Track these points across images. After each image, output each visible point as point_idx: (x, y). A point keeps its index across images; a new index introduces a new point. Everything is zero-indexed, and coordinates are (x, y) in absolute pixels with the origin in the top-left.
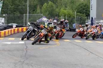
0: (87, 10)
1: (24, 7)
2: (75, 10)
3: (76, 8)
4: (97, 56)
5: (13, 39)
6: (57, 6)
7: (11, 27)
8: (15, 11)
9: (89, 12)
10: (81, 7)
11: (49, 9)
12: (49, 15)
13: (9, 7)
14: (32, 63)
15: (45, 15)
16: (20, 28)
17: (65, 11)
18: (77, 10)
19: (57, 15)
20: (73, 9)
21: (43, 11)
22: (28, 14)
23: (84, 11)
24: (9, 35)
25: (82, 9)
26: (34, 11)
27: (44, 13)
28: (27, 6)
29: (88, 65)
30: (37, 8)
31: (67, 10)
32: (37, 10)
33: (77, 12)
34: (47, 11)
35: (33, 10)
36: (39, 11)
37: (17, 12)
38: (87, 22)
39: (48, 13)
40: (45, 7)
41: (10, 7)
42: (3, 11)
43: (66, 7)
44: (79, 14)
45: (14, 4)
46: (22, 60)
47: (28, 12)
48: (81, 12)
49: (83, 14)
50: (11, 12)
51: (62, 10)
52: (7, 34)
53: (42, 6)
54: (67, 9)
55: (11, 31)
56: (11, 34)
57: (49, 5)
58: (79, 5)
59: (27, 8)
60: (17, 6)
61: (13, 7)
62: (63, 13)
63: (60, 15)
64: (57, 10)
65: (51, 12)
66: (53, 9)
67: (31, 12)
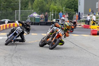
0: (76, 5)
1: (16, 3)
2: (64, 6)
3: (65, 4)
4: (81, 49)
5: (5, 34)
6: (47, 2)
7: (4, 23)
8: (7, 8)
9: (78, 7)
10: (70, 3)
11: (40, 5)
12: (40, 11)
13: (2, 3)
14: (20, 56)
15: (36, 11)
16: (12, 24)
17: (55, 7)
18: (66, 6)
19: (47, 10)
20: (63, 4)
21: (34, 7)
22: (20, 11)
23: (73, 6)
24: (1, 31)
25: (71, 5)
26: (25, 7)
27: (35, 9)
28: (19, 2)
29: (71, 57)
30: (28, 4)
31: (56, 6)
32: (28, 6)
33: (67, 7)
34: (37, 7)
35: (24, 6)
36: (30, 7)
37: (9, 9)
38: (75, 17)
39: (38, 9)
40: (36, 3)
43: (56, 3)
44: (68, 9)
45: (7, 1)
46: (12, 54)
47: (20, 9)
48: (70, 7)
49: (72, 9)
50: (4, 9)
51: (52, 6)
53: (33, 2)
54: (57, 4)
55: (3, 26)
56: (3, 30)
57: (40, 1)
58: (68, 1)
59: (19, 4)
60: (10, 3)
61: (5, 3)
62: (53, 9)
63: (50, 10)
64: (47, 6)
65: (42, 8)
66: (43, 5)
67: (23, 8)
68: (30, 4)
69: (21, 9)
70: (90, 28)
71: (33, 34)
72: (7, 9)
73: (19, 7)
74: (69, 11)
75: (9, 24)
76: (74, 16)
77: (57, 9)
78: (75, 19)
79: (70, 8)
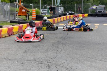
5: (63, 24)
7: (66, 15)
16: (72, 16)
24: (61, 22)
27: (96, 2)
39: (99, 2)
42: (63, 1)
47: (83, 2)
50: (69, 2)
52: (59, 21)
55: (64, 18)
56: (64, 21)
65: (102, 1)
67: (85, 1)
69: (84, 2)
72: (72, 2)
75: (69, 16)
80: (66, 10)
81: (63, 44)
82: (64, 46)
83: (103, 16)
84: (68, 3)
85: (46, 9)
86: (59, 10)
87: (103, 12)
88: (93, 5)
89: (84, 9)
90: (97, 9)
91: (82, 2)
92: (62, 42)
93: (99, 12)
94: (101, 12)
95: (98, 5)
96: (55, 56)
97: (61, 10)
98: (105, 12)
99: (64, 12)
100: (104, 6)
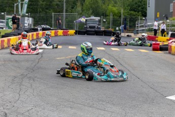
0: (144, 7)
1: (59, 3)
2: (127, 8)
3: (129, 5)
8: (47, 9)
9: (146, 10)
10: (136, 3)
11: (93, 6)
12: (93, 14)
15: (88, 14)
17: (114, 9)
18: (129, 8)
19: (104, 13)
20: (126, 6)
21: (84, 8)
22: (64, 13)
23: (140, 8)
25: (137, 6)
26: (72, 8)
27: (86, 11)
28: (63, 2)
30: (76, 5)
31: (116, 8)
32: (76, 7)
33: (131, 10)
34: (90, 9)
35: (71, 6)
36: (79, 9)
39: (91, 11)
40: (88, 3)
41: (41, 2)
42: (32, 9)
43: (116, 3)
44: (132, 12)
47: (65, 10)
48: (135, 9)
49: (138, 12)
50: (43, 10)
51: (110, 7)
53: (84, 1)
54: (117, 5)
56: (32, 40)
58: (133, 1)
59: (63, 5)
60: (51, 2)
61: (44, 3)
62: (112, 12)
63: (108, 13)
64: (104, 7)
65: (96, 10)
66: (98, 6)
67: (69, 9)
68: (79, 4)
69: (67, 11)
70: (157, 41)
71: (70, 47)
72: (47, 11)
73: (63, 7)
74: (134, 15)
75: (43, 33)
76: (137, 23)
77: (117, 12)
78: (138, 26)
79: (135, 11)
80: (36, 23)
81: (30, 78)
82: (31, 81)
83: (97, 35)
84: (40, 12)
85: (4, 19)
86: (26, 22)
87: (98, 28)
88: (81, 15)
89: (67, 22)
90: (88, 22)
91: (63, 10)
92: (28, 76)
93: (91, 27)
94: (94, 27)
95: (90, 17)
96: (17, 98)
97: (28, 22)
98: (100, 28)
99: (34, 26)
100: (99, 18)
